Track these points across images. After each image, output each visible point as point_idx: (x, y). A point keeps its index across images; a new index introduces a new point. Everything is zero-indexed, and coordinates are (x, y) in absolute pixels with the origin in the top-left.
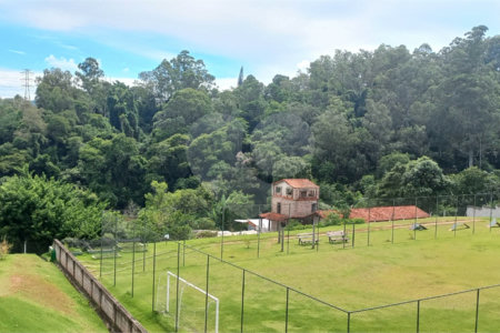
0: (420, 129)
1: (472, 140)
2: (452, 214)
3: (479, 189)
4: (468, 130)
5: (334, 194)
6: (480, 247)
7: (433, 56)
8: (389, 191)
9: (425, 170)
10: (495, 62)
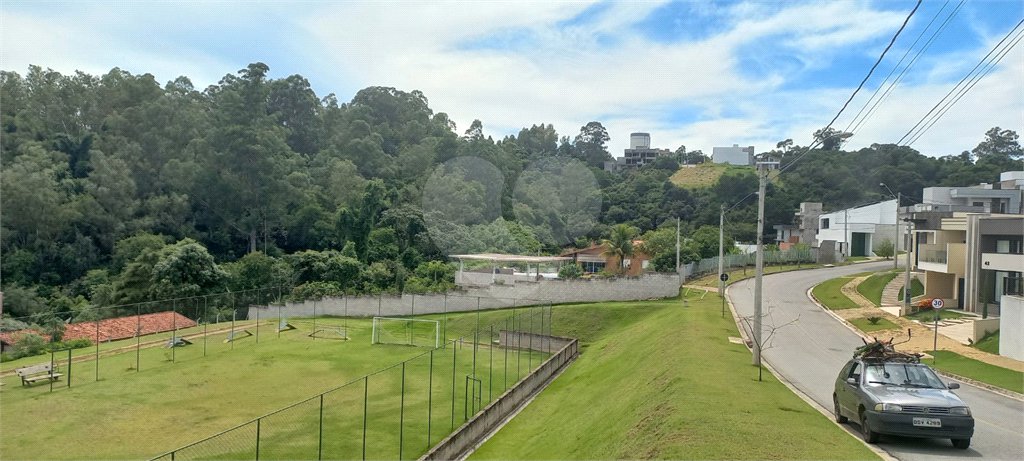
0: (180, 200)
1: (254, 215)
2: (230, 319)
3: (265, 281)
4: (249, 202)
5: (34, 304)
6: (266, 360)
7: (196, 95)
8: (132, 292)
9: (188, 258)
10: (280, 113)
